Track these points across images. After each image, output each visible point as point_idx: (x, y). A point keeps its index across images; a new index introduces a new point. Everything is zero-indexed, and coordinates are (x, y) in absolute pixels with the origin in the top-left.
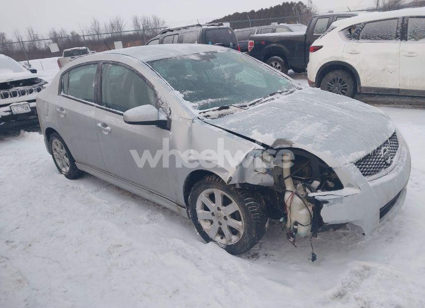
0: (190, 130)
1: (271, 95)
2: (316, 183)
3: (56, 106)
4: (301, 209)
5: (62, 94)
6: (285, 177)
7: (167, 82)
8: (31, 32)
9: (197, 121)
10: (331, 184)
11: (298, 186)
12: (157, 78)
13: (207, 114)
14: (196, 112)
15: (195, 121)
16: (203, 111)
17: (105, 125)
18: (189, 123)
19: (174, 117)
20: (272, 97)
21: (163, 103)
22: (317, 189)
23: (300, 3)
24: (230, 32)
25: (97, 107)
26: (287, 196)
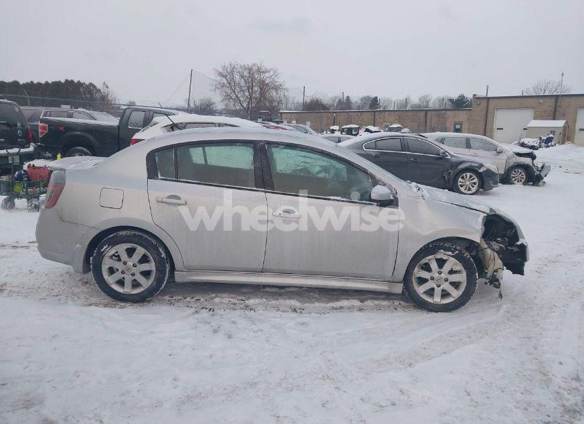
5: (160, 177)
19: (402, 196)
23: (91, 84)
24: (17, 110)
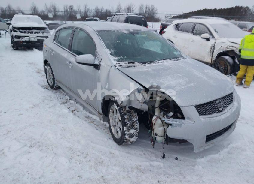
0: (109, 72)
1: (163, 60)
2: (171, 114)
3: (50, 49)
4: (160, 127)
5: (55, 42)
6: (155, 107)
7: (104, 43)
8: (86, 7)
9: (113, 67)
10: (179, 116)
11: (161, 113)
12: (99, 40)
13: (120, 64)
14: (115, 63)
15: (112, 67)
16: (119, 62)
17: (70, 63)
18: (109, 68)
19: (103, 64)
20: (164, 61)
21: (98, 55)
22: (171, 117)
23: (247, 7)
25: (68, 52)
26: (154, 118)
